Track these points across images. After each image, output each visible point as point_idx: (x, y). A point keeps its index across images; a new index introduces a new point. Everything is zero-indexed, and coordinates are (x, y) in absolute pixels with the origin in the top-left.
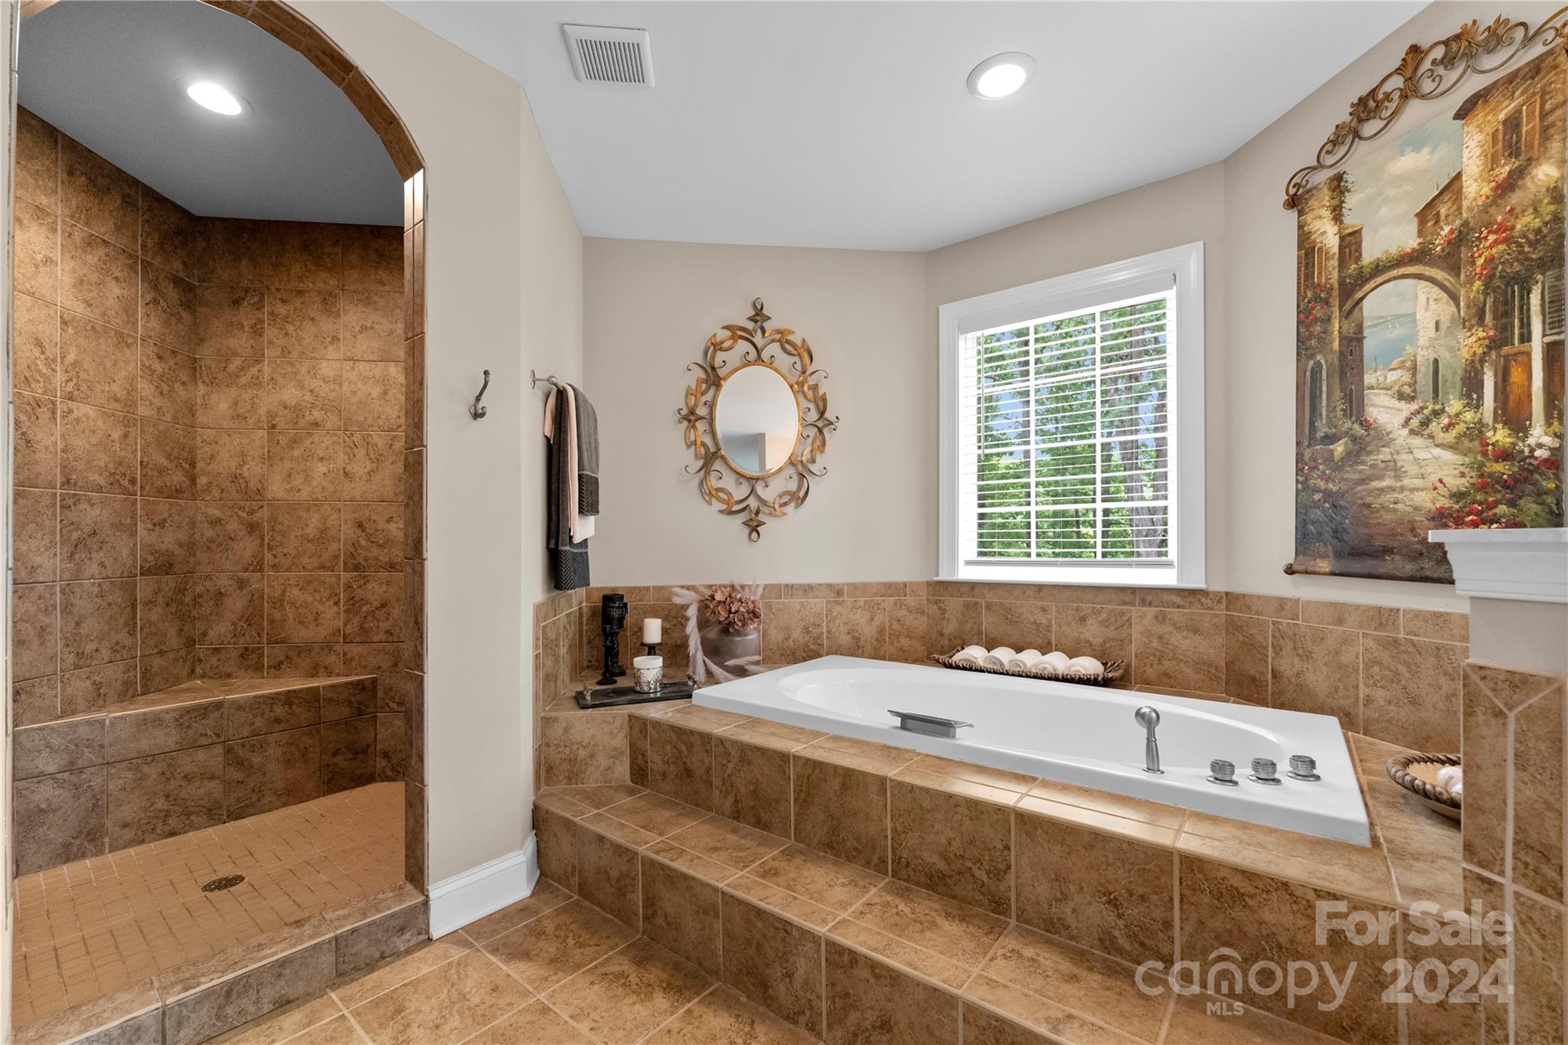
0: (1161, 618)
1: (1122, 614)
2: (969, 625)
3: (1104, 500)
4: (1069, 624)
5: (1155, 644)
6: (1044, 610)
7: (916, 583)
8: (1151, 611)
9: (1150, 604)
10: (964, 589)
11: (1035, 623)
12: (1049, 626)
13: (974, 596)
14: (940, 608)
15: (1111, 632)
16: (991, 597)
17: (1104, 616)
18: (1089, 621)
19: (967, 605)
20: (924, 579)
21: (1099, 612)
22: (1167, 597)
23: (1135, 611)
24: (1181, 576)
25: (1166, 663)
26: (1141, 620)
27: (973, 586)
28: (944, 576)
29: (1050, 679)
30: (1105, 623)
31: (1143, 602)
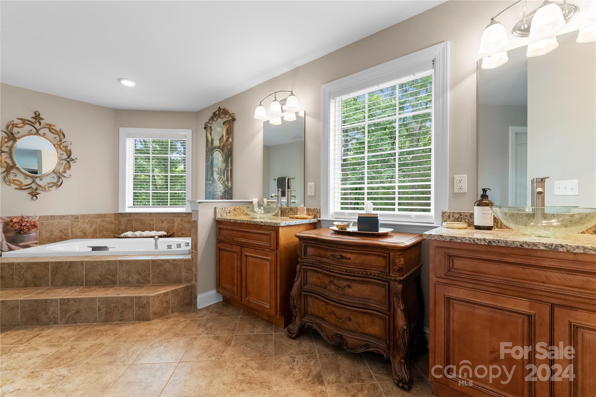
0: (182, 220)
1: (172, 220)
2: (129, 225)
3: (170, 190)
4: (159, 223)
5: (180, 227)
6: (152, 220)
7: (110, 214)
8: (179, 219)
9: (179, 217)
10: (127, 215)
11: (149, 224)
12: (154, 224)
13: (130, 217)
14: (119, 221)
15: (170, 225)
16: (136, 217)
17: (168, 221)
18: (164, 222)
19: (128, 220)
20: (113, 212)
21: (167, 220)
22: (183, 215)
23: (175, 219)
24: (186, 210)
25: (183, 231)
26: (177, 220)
27: (130, 214)
28: (120, 211)
29: (149, 237)
30: (168, 222)
31: (178, 216)
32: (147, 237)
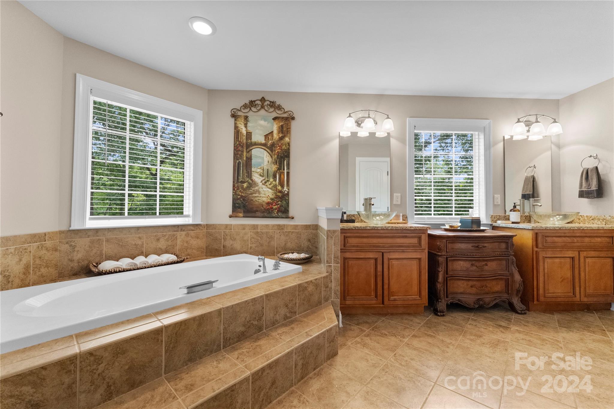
0: (187, 235)
1: (174, 235)
2: (94, 251)
4: (152, 243)
5: (185, 245)
6: (140, 238)
7: (53, 233)
8: (184, 233)
9: (184, 230)
10: (90, 233)
11: (135, 244)
12: (143, 244)
13: (98, 236)
14: (71, 246)
15: (170, 243)
16: (110, 235)
17: (167, 237)
18: (161, 240)
19: (92, 242)
20: (56, 229)
21: (165, 236)
22: (189, 228)
23: (178, 234)
24: (193, 221)
25: (189, 250)
26: (181, 236)
27: (97, 231)
28: (75, 226)
30: (167, 240)
31: (182, 230)
32: (162, 265)
